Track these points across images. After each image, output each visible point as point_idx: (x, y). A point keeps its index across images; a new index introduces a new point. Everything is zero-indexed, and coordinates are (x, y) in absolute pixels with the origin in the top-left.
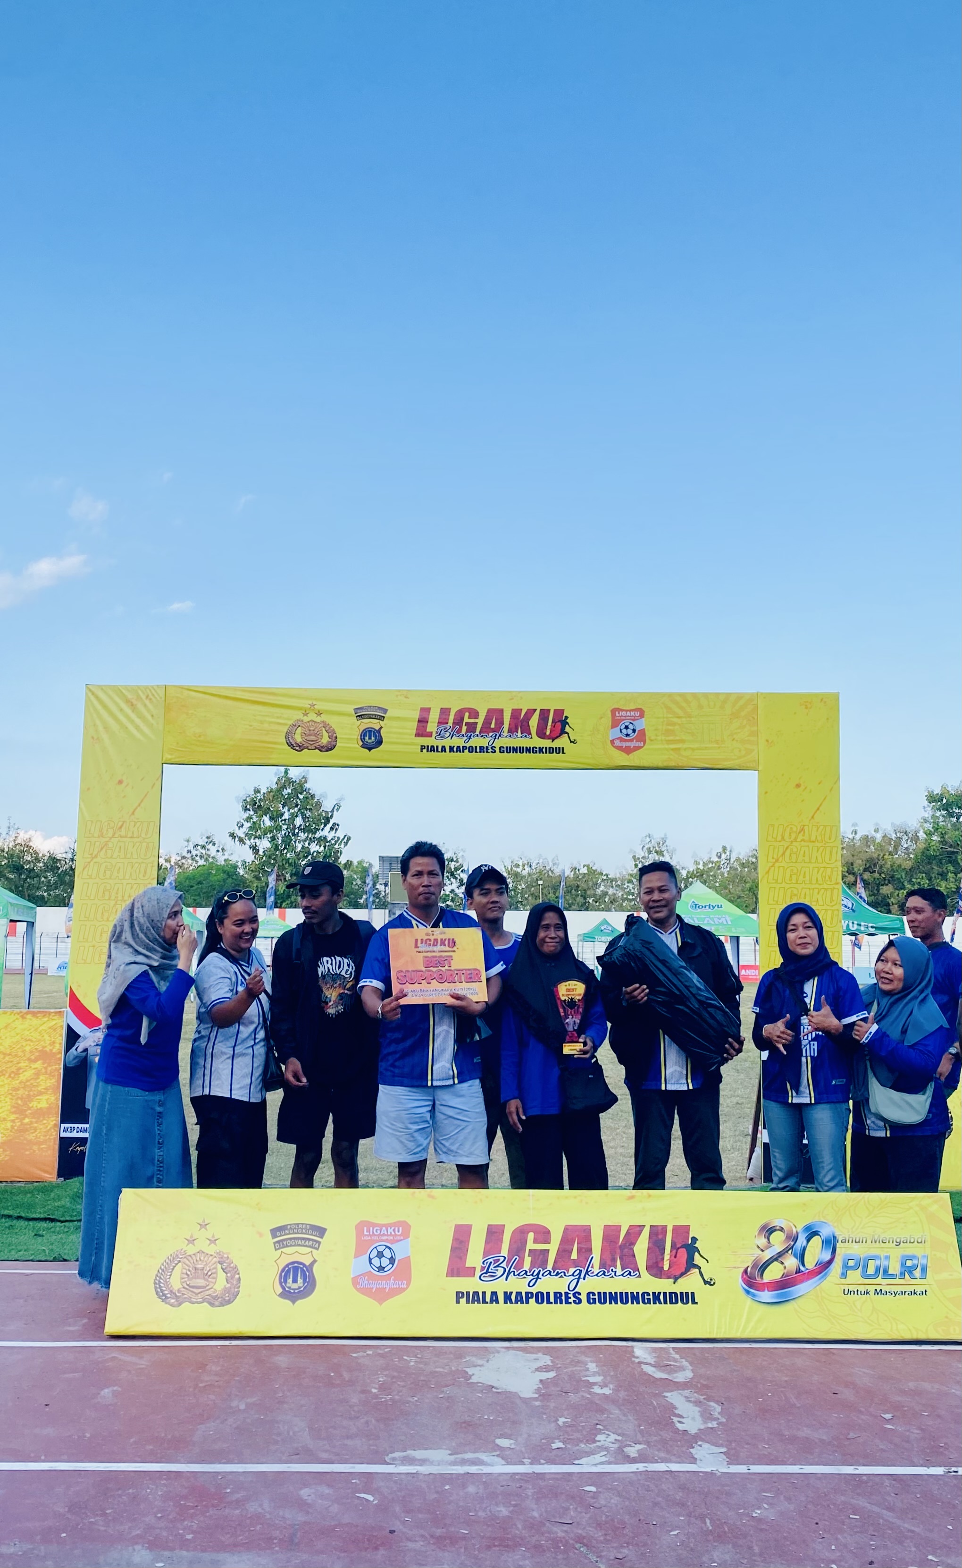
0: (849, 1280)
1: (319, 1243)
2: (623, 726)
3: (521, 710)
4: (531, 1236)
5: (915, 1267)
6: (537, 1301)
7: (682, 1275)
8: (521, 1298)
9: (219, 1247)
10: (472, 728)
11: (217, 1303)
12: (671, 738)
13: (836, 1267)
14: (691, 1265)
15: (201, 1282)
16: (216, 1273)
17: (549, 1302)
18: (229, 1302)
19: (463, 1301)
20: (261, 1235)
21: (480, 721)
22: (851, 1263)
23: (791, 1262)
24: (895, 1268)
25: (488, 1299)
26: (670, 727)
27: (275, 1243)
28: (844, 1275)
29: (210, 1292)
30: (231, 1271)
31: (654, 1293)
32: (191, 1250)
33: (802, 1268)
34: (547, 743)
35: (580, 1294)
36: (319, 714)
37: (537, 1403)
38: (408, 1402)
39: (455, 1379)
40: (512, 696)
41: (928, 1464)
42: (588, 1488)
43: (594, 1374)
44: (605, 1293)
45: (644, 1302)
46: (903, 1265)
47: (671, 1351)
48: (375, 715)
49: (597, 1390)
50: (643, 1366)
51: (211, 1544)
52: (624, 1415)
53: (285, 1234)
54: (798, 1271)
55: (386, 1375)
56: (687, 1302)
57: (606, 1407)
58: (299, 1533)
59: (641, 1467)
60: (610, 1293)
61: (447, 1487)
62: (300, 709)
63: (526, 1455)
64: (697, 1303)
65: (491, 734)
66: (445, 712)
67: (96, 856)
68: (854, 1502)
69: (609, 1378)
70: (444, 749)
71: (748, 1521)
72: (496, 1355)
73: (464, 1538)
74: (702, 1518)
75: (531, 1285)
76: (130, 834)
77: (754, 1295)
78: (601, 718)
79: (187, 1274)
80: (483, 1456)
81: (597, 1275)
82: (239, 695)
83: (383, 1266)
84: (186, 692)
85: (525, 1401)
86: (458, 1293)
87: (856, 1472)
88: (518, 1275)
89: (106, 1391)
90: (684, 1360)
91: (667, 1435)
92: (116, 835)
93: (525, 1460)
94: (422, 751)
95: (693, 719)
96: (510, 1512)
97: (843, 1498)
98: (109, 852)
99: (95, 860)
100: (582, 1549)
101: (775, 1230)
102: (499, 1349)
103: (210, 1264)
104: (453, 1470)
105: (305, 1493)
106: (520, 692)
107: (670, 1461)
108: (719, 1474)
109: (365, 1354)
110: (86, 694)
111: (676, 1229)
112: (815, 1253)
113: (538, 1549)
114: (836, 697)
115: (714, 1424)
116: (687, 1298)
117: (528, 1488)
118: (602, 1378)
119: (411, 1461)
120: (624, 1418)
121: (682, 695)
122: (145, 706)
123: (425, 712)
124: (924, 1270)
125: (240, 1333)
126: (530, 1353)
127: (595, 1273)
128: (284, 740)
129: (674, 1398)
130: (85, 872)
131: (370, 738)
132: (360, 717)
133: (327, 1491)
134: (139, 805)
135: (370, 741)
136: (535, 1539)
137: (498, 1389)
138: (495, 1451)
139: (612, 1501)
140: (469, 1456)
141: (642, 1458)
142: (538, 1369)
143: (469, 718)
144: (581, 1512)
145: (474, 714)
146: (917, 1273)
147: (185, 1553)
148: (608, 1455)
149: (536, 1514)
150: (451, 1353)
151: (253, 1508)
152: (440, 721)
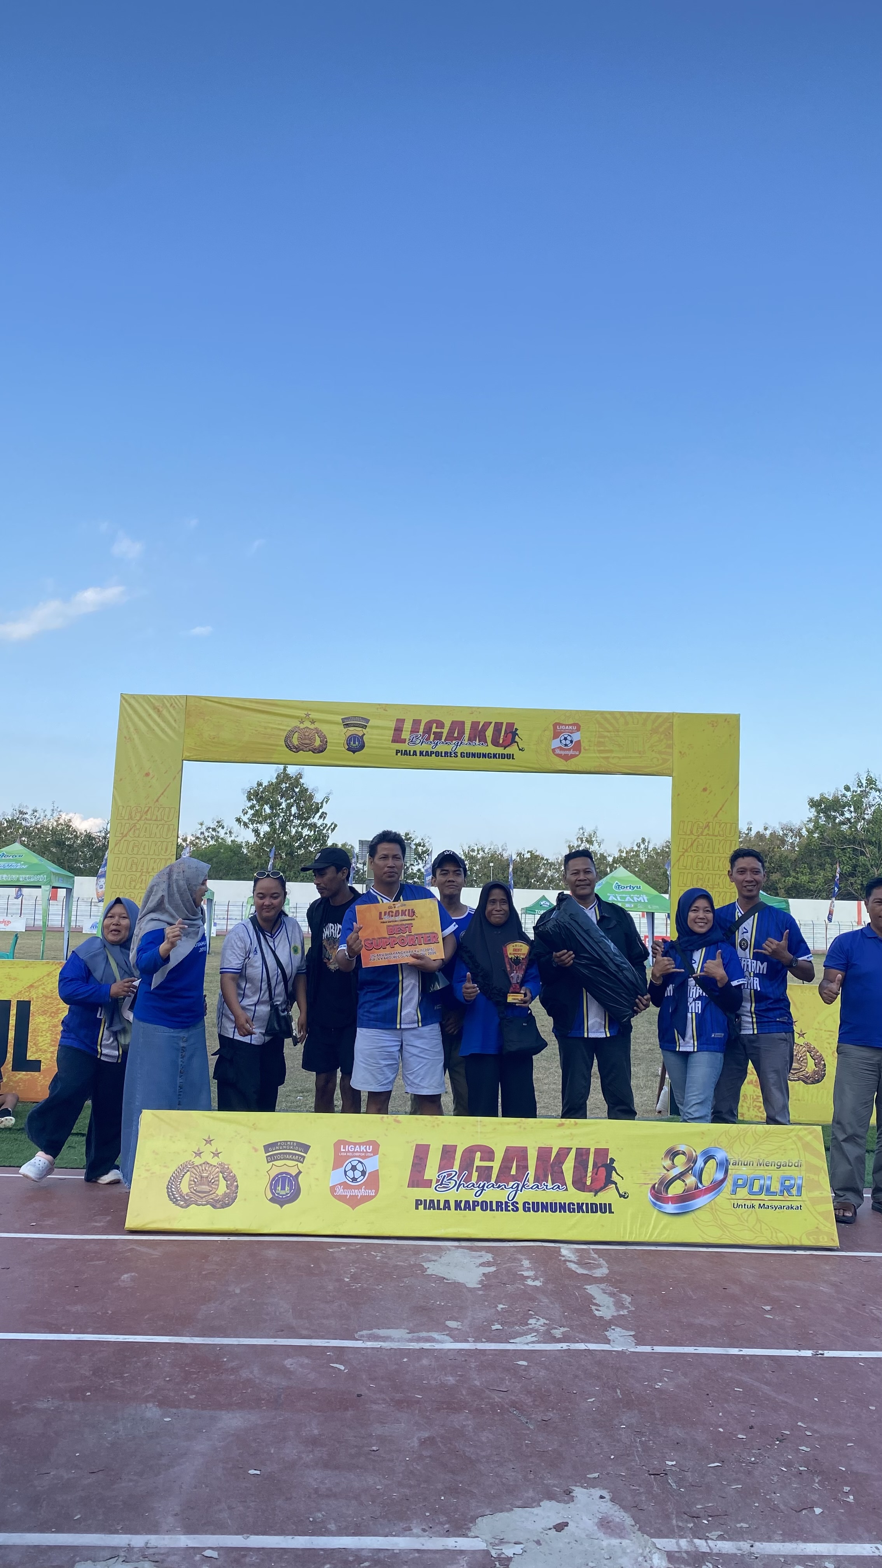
0: (738, 1196)
1: (304, 1157)
2: (563, 738)
3: (479, 723)
4: (478, 1154)
5: (792, 1186)
6: (482, 1209)
7: (601, 1189)
8: (469, 1206)
9: (222, 1159)
10: (438, 736)
11: (218, 1206)
12: (602, 748)
13: (728, 1185)
14: (609, 1181)
15: (205, 1188)
16: (218, 1181)
17: (492, 1210)
18: (228, 1205)
19: (421, 1207)
20: (256, 1150)
21: (445, 731)
22: (740, 1182)
23: (691, 1180)
24: (776, 1187)
25: (442, 1206)
26: (601, 740)
27: (267, 1157)
28: (734, 1192)
29: (213, 1196)
30: (231, 1180)
31: (578, 1204)
32: (198, 1161)
33: (700, 1185)
34: (500, 750)
35: (517, 1203)
36: (313, 722)
37: (481, 1292)
38: (375, 1289)
39: (413, 1271)
40: (472, 710)
41: (799, 1348)
42: (521, 1363)
43: (528, 1269)
44: (538, 1203)
45: (570, 1211)
46: (782, 1184)
47: (591, 1251)
48: (359, 724)
49: (530, 1282)
50: (568, 1263)
51: (210, 1403)
52: (552, 1303)
53: (276, 1150)
54: (697, 1187)
55: (356, 1267)
56: (605, 1212)
57: (538, 1297)
58: (283, 1395)
59: (564, 1346)
60: (542, 1203)
61: (405, 1360)
62: (297, 717)
63: (470, 1335)
64: (613, 1213)
65: (454, 742)
66: (416, 723)
67: (126, 836)
68: (738, 1377)
69: (539, 1273)
70: (415, 753)
71: (651, 1391)
72: (448, 1252)
73: (418, 1402)
74: (614, 1388)
75: (477, 1195)
76: (154, 818)
77: (660, 1207)
78: (545, 730)
79: (194, 1181)
80: (435, 1335)
81: (532, 1188)
82: (247, 705)
83: (356, 1177)
84: (204, 701)
85: (471, 1290)
86: (417, 1201)
87: (741, 1353)
88: (467, 1186)
89: (126, 1276)
90: (601, 1259)
91: (586, 1320)
92: (143, 818)
93: (469, 1339)
94: (397, 755)
95: (620, 733)
96: (457, 1381)
97: (730, 1374)
98: (137, 832)
99: (125, 839)
100: (515, 1412)
101: (678, 1154)
102: (450, 1247)
103: (214, 1173)
104: (410, 1346)
105: (288, 1363)
106: (479, 708)
107: (589, 1342)
108: (629, 1353)
109: (340, 1250)
110: (121, 701)
111: (597, 1151)
112: (711, 1173)
113: (479, 1411)
114: (737, 718)
115: (625, 1312)
116: (605, 1208)
117: (472, 1362)
118: (534, 1272)
119: (376, 1338)
120: (551, 1306)
121: (611, 713)
122: (169, 712)
123: (400, 722)
124: (800, 1189)
125: (237, 1230)
126: (477, 1251)
127: (530, 1187)
128: (283, 743)
129: (592, 1290)
130: (117, 848)
131: (354, 743)
132: (347, 725)
133: (306, 1361)
134: (162, 794)
135: (354, 745)
136: (476, 1403)
137: (447, 1280)
138: (445, 1331)
139: (540, 1373)
140: (424, 1334)
141: (565, 1339)
142: (481, 1265)
143: (436, 728)
144: (514, 1382)
145: (440, 725)
146: (794, 1191)
147: (188, 1410)
148: (538, 1336)
149: (477, 1383)
150: (410, 1250)
151: (245, 1374)
152: (413, 730)
